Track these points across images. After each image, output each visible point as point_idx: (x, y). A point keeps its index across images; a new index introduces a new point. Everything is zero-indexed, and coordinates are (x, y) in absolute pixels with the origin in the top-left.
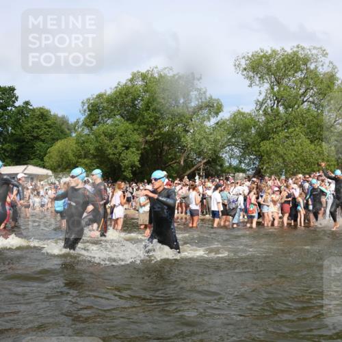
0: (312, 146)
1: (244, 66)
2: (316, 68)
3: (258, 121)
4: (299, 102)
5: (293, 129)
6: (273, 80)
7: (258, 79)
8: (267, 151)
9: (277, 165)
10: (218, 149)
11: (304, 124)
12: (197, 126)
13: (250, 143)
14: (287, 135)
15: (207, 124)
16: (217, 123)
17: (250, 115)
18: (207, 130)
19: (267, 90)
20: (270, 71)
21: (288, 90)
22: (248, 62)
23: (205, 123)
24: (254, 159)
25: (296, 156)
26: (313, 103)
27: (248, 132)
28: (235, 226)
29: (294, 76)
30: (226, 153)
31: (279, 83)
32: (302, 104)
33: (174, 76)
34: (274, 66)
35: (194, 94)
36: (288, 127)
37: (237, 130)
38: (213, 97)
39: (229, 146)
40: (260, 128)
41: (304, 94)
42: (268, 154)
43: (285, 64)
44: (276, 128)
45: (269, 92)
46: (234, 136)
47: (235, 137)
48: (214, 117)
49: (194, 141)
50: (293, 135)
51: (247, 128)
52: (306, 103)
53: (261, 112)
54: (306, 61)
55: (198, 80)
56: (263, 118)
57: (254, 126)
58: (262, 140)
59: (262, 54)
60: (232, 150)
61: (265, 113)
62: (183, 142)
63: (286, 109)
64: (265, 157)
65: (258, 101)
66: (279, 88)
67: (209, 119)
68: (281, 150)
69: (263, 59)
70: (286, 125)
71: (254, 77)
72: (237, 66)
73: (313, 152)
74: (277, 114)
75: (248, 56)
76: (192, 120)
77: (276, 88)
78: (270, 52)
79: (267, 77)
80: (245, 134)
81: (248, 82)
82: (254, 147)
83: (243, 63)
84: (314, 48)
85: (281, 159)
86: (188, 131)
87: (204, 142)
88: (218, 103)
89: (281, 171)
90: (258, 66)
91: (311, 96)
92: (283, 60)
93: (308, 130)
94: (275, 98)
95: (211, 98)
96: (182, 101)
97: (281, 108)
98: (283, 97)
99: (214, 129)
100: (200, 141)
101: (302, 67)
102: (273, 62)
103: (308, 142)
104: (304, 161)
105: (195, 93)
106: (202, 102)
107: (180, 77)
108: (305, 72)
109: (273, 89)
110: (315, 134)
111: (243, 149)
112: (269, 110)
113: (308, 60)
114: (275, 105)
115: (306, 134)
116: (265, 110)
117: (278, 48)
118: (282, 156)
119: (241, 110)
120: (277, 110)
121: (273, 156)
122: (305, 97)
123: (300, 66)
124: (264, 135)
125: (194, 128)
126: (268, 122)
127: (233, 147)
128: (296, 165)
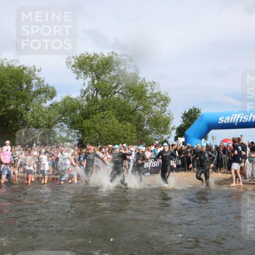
0: (120, 125)
1: (73, 64)
2: (125, 69)
3: (82, 105)
4: (112, 93)
5: (107, 112)
6: (94, 75)
7: (83, 74)
8: (88, 127)
9: (95, 137)
10: (51, 124)
11: (115, 109)
12: (36, 106)
13: (76, 121)
14: (103, 116)
15: (44, 105)
16: (51, 105)
17: (76, 100)
18: (43, 110)
19: (89, 82)
20: (93, 69)
21: (105, 83)
22: (76, 61)
23: (42, 104)
24: (78, 133)
25: (108, 131)
26: (122, 94)
27: (74, 112)
28: (62, 182)
29: (109, 74)
30: (58, 127)
31: (98, 78)
32: (114, 94)
33: (19, 67)
34: (95, 65)
35: (34, 82)
36: (103, 110)
37: (66, 111)
38: (49, 85)
39: (60, 122)
40: (83, 109)
41: (116, 87)
42: (89, 129)
43: (103, 64)
44: (95, 110)
45: (91, 84)
46: (63, 115)
47: (65, 116)
48: (49, 100)
49: (33, 117)
50: (107, 116)
51: (74, 109)
52: (117, 94)
53: (84, 98)
54: (118, 63)
55: (39, 71)
56: (86, 103)
57: (79, 109)
58: (84, 119)
59: (87, 56)
60: (62, 126)
61: (88, 99)
62: (24, 118)
63: (103, 97)
64: (86, 131)
65: (83, 90)
66: (98, 82)
67: (45, 102)
68: (98, 126)
69: (88, 60)
70: (103, 108)
71: (80, 72)
72: (68, 63)
73: (121, 129)
74: (96, 100)
75: (77, 57)
76: (32, 102)
77: (96, 82)
78: (93, 55)
79: (90, 73)
80: (73, 114)
81: (76, 76)
82: (78, 124)
83: (73, 62)
84: (124, 55)
85: (97, 133)
86: (29, 110)
87: (41, 118)
88: (53, 90)
89: (98, 141)
90: (84, 65)
91: (121, 89)
92: (102, 61)
93: (118, 113)
94: (95, 89)
95: (47, 85)
96: (25, 86)
97: (99, 96)
98: (100, 88)
99: (49, 109)
100: (37, 117)
101: (115, 67)
102: (95, 62)
103: (118, 121)
104: (114, 135)
105: (36, 81)
106: (40, 88)
107: (24, 68)
108: (117, 71)
109: (93, 82)
110: (123, 116)
111: (70, 125)
112: (91, 97)
113: (120, 64)
114: (95, 94)
115: (116, 116)
116: (87, 97)
117: (99, 53)
118: (98, 131)
119: (70, 96)
120: (96, 97)
121: (92, 131)
122: (116, 89)
123: (113, 67)
124: (86, 115)
125: (33, 107)
126: (89, 106)
127: (63, 123)
128: (108, 138)
